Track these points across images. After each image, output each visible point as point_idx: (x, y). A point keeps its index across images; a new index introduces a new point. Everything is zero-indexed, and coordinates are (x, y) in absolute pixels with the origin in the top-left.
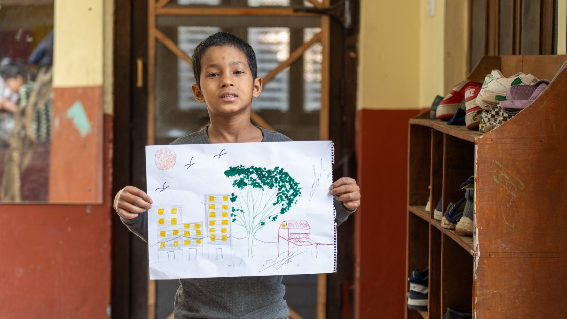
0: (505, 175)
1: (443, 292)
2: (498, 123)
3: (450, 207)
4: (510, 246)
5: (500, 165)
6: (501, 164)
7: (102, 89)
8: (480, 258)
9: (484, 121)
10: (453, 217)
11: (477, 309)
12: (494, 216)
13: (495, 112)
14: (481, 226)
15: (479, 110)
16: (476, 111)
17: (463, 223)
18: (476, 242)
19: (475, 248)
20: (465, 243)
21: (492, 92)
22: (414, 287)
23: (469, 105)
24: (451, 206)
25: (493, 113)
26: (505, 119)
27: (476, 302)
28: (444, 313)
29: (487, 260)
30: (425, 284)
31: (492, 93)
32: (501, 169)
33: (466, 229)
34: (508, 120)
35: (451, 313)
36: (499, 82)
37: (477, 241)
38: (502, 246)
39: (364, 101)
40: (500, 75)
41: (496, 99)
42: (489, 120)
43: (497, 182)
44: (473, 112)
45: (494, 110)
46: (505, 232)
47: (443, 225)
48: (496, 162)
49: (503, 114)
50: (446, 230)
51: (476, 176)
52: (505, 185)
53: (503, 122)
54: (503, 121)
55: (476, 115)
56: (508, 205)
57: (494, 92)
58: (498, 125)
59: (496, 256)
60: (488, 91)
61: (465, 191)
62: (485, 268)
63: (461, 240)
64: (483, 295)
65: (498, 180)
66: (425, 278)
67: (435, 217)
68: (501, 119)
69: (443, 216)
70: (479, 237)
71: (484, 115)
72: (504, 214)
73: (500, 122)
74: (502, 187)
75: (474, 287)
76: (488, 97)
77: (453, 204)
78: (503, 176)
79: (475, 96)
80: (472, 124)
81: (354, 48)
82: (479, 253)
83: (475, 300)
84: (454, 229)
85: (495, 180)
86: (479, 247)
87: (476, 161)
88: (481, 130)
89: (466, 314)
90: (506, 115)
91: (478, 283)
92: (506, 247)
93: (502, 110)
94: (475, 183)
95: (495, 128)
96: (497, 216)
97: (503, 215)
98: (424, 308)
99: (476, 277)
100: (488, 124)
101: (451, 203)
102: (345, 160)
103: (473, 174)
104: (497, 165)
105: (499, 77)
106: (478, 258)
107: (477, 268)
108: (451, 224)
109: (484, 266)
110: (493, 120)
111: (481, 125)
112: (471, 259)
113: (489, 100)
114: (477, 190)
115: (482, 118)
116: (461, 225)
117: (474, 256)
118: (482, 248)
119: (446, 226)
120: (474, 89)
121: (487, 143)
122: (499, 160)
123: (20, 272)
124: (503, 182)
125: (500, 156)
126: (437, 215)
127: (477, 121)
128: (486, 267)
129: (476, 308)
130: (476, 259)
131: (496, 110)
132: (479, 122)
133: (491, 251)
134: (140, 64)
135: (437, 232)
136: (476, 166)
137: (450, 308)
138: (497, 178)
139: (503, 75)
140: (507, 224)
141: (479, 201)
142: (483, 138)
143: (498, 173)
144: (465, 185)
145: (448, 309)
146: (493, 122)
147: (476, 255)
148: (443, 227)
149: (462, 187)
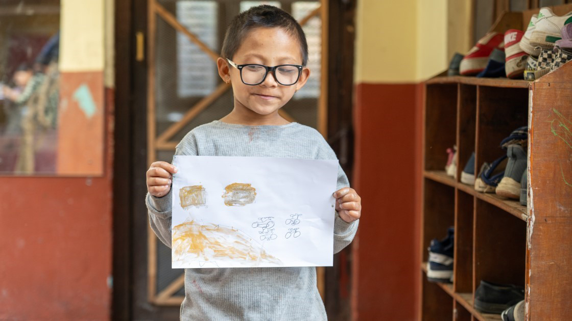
0: (565, 126)
1: (476, 263)
2: (555, 66)
3: (485, 168)
4: (570, 209)
5: (559, 114)
6: (561, 112)
7: (104, 73)
8: (534, 223)
9: (530, 67)
10: (492, 179)
11: (531, 284)
12: (551, 175)
13: (548, 54)
14: (536, 186)
15: (523, 56)
16: (521, 57)
17: (505, 184)
18: (530, 204)
19: (529, 212)
20: (510, 207)
21: (541, 32)
22: (436, 258)
23: (509, 52)
24: (487, 168)
25: (545, 56)
26: (563, 60)
27: (530, 275)
28: (477, 286)
29: (543, 226)
30: (449, 254)
31: (541, 34)
32: (559, 119)
33: (510, 191)
34: (567, 61)
35: (485, 287)
36: (549, 21)
37: (532, 204)
38: (560, 209)
39: (363, 73)
40: (551, 13)
41: (547, 41)
42: (540, 64)
43: (555, 134)
44: (515, 58)
45: (546, 52)
46: (564, 192)
47: (477, 188)
48: (554, 110)
49: (561, 55)
50: (481, 194)
51: (530, 126)
52: (565, 138)
53: (561, 65)
54: (561, 63)
55: (521, 61)
56: (568, 161)
57: (545, 33)
58: (555, 68)
59: (554, 222)
60: (537, 32)
61: (506, 149)
62: (540, 235)
63: (504, 204)
64: (538, 267)
65: (556, 132)
66: (450, 246)
67: (463, 180)
68: (559, 60)
69: (477, 177)
70: (534, 199)
71: (530, 60)
72: (564, 172)
73: (557, 65)
74: (561, 140)
75: (528, 258)
76: (537, 39)
77: (489, 164)
78: (562, 127)
79: (518, 39)
80: (514, 72)
81: (351, 22)
82: (534, 218)
83: (528, 273)
84: (493, 193)
85: (553, 131)
86: (533, 210)
87: (531, 109)
88: (527, 78)
89: (503, 288)
90: (564, 56)
91: (533, 253)
92: (565, 211)
93: (560, 51)
94: (529, 135)
95: (551, 71)
96: (555, 174)
97: (562, 173)
98: (447, 281)
99: (529, 246)
100: (539, 69)
101: (485, 164)
102: (343, 133)
103: (526, 124)
104: (555, 114)
105: (550, 15)
106: (532, 224)
107: (531, 235)
108: (488, 187)
109: (539, 233)
110: (545, 63)
111: (526, 72)
112: (523, 225)
113: (539, 41)
114: (531, 144)
115: (528, 64)
116: (503, 187)
117: (528, 221)
118: (537, 212)
119: (480, 189)
120: (516, 33)
121: (544, 88)
122: (558, 108)
123: (21, 243)
124: (562, 134)
125: (559, 103)
126: (465, 179)
127: (521, 68)
128: (542, 234)
129: (529, 282)
130: (530, 225)
131: (549, 52)
132: (524, 70)
133: (548, 215)
134: (140, 38)
135: (467, 198)
136: (531, 115)
137: (484, 281)
138: (555, 129)
139: (554, 13)
140: (567, 183)
141: (534, 156)
142: (539, 82)
143: (556, 123)
144: (507, 141)
145: (482, 282)
146: (544, 66)
147: (530, 220)
148: (476, 191)
149: (504, 143)
